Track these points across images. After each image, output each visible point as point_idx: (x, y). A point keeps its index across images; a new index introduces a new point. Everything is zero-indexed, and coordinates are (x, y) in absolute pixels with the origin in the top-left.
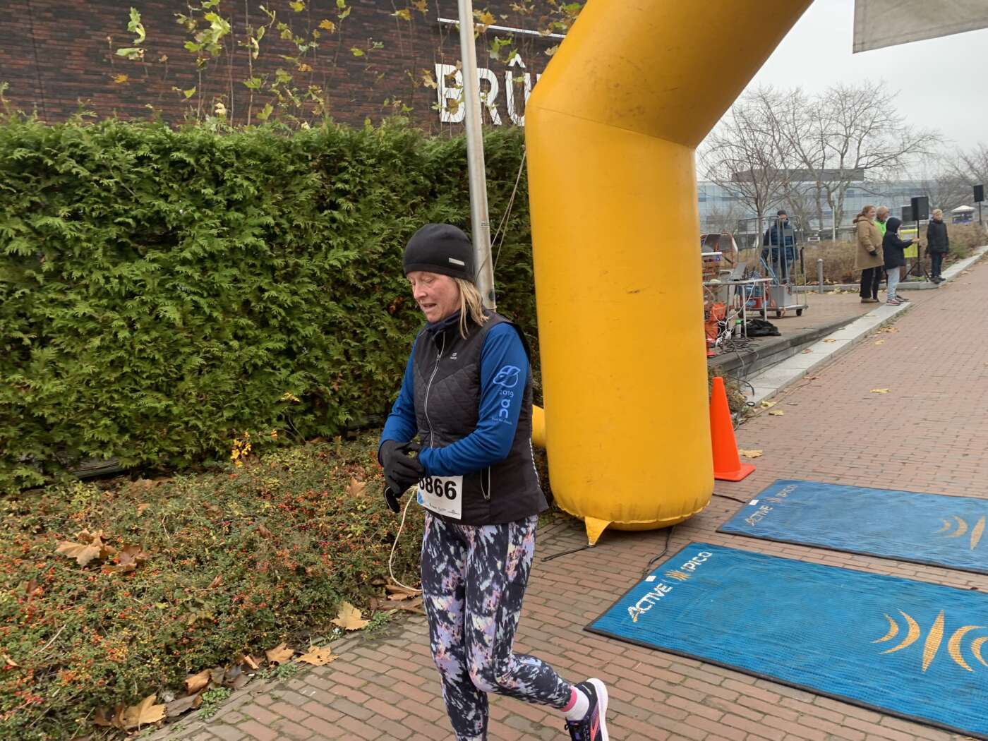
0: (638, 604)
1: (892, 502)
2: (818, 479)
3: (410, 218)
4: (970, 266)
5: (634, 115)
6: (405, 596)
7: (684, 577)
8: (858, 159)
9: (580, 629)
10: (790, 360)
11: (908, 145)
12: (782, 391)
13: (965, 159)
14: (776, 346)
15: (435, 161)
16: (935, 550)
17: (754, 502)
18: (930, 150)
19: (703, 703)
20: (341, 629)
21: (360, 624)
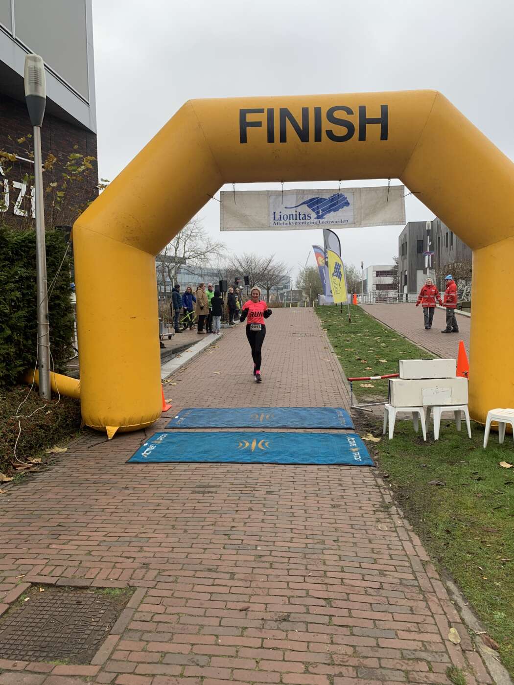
0: (145, 452)
1: (232, 411)
2: (200, 407)
5: (134, 240)
6: (26, 467)
7: (159, 442)
9: (124, 463)
10: (172, 360)
12: (172, 375)
15: (15, 244)
16: (250, 423)
17: (177, 417)
19: (184, 471)
21: (9, 479)
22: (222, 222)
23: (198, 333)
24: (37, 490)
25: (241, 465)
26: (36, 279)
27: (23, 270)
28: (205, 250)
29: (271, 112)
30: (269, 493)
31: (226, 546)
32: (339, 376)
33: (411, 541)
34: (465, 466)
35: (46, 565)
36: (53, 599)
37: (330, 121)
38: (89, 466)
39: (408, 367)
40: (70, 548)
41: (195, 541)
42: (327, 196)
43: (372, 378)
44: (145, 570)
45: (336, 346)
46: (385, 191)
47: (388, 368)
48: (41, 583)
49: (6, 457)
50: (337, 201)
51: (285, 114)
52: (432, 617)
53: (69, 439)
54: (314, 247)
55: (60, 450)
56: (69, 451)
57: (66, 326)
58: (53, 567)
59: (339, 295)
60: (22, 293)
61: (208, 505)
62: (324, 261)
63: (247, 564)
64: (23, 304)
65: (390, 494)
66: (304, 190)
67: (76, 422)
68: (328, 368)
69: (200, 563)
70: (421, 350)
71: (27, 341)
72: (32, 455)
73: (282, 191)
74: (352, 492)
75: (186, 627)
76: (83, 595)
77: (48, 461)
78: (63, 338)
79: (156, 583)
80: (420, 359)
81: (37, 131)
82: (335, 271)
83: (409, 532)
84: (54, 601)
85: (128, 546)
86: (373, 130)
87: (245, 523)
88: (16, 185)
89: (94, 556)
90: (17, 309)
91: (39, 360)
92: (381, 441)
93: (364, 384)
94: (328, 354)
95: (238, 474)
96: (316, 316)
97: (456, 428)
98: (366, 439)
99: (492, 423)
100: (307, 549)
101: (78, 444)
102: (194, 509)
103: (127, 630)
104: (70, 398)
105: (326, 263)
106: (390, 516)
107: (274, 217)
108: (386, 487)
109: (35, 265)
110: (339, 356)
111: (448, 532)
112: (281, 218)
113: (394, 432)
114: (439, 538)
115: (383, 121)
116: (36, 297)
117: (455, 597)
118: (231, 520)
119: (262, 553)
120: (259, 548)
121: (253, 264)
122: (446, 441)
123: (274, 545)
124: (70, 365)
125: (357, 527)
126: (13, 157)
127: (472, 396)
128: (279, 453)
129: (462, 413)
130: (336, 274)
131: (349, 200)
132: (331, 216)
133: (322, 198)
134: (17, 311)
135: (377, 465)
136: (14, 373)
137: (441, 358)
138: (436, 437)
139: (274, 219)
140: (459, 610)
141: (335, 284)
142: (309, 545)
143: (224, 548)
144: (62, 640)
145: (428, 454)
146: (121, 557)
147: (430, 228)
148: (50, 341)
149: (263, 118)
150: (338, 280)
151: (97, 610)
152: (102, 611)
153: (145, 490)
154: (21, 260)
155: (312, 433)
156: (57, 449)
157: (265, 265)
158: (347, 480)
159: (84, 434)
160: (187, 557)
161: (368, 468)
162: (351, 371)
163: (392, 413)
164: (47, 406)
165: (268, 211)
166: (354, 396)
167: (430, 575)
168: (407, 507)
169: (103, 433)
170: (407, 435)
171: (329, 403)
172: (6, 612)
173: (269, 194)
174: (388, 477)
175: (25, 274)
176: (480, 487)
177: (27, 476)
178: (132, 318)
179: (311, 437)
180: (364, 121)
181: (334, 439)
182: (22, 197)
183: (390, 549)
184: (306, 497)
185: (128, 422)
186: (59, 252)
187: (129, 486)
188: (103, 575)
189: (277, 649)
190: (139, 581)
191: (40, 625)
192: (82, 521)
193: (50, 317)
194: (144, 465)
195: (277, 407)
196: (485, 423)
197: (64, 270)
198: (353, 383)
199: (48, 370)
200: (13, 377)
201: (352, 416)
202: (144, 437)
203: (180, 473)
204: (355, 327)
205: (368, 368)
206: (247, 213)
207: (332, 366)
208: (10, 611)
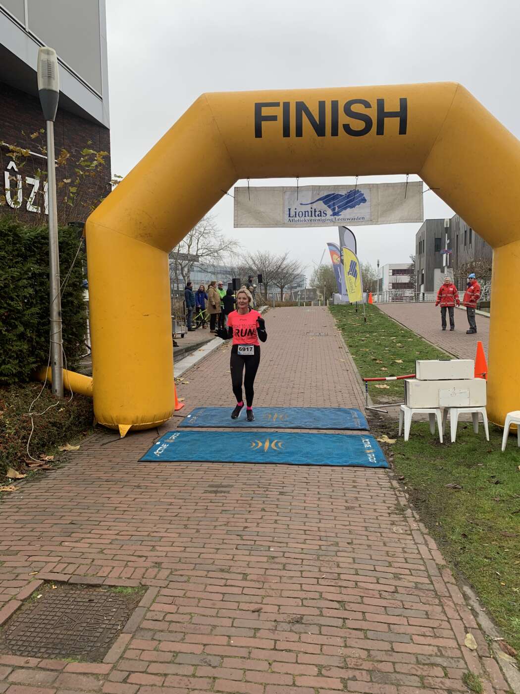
0: (157, 451)
2: (213, 406)
3: (16, 269)
5: (147, 237)
6: (39, 464)
7: (172, 441)
8: (198, 250)
9: (136, 462)
10: (185, 359)
11: (223, 246)
15: (28, 240)
16: (263, 423)
17: (189, 416)
18: (234, 250)
19: (197, 471)
20: (12, 479)
21: (22, 476)
22: (236, 218)
23: (211, 332)
24: (49, 487)
25: (254, 465)
26: (48, 276)
27: (36, 266)
28: (217, 248)
29: (286, 106)
30: (283, 493)
31: (239, 547)
32: (354, 376)
33: (427, 545)
34: (483, 469)
35: (59, 562)
36: (65, 596)
37: (347, 115)
38: (101, 464)
39: (425, 368)
40: (82, 546)
41: (208, 541)
42: (343, 193)
43: (387, 378)
44: (157, 569)
45: (351, 346)
46: (403, 187)
47: (405, 369)
48: (54, 581)
49: (19, 454)
50: (353, 198)
51: (301, 107)
52: (449, 622)
53: (82, 437)
54: (329, 244)
55: (73, 448)
56: (82, 449)
57: (79, 323)
58: (66, 565)
59: (354, 293)
60: (35, 289)
61: (221, 504)
62: (339, 259)
63: (260, 565)
64: (36, 300)
65: (405, 496)
66: (320, 186)
67: (89, 419)
68: (343, 368)
69: (213, 563)
70: (438, 350)
71: (40, 338)
72: (45, 453)
73: (298, 187)
74: (366, 494)
75: (198, 627)
76: (95, 593)
77: (61, 458)
78: (76, 335)
79: (167, 582)
80: (437, 359)
81: (50, 125)
82: (351, 270)
83: (425, 536)
84: (66, 599)
85: (141, 545)
86: (391, 124)
87: (258, 524)
88: (29, 180)
89: (106, 554)
90: (30, 305)
91: (52, 357)
92: (397, 443)
93: (379, 384)
94: (343, 354)
95: (251, 474)
96: (331, 315)
97: (473, 431)
98: (382, 440)
99: (511, 425)
100: (320, 551)
101: (90, 443)
102: (207, 509)
103: (139, 629)
104: (83, 396)
106: (405, 519)
107: (289, 214)
108: (401, 489)
109: (48, 261)
110: (353, 356)
111: (465, 536)
112: (296, 215)
113: (410, 434)
114: (456, 542)
115: (402, 114)
116: (49, 294)
117: (471, 602)
118: (244, 520)
119: (275, 554)
120: (271, 549)
121: (267, 262)
122: (463, 444)
123: (287, 547)
124: (83, 363)
125: (372, 529)
126: (26, 153)
127: (490, 398)
128: (292, 454)
129: (479, 416)
130: (351, 272)
131: (366, 196)
132: (347, 213)
133: (338, 195)
134: (30, 308)
135: (392, 467)
136: (27, 370)
137: (459, 359)
138: (453, 439)
139: (289, 216)
140: (476, 615)
141: (351, 283)
142: (322, 547)
143: (237, 548)
144: (75, 638)
145: (445, 456)
146: (133, 555)
147: (448, 226)
148: (63, 339)
149: (278, 112)
150: (353, 279)
151: (109, 608)
152: (114, 610)
153: (157, 489)
154: (34, 256)
155: (326, 434)
156: (69, 447)
157: (279, 263)
158: (362, 482)
159: (95, 432)
160: (199, 557)
161: (383, 470)
163: (408, 414)
164: (60, 403)
165: (284, 207)
166: (369, 397)
167: (446, 580)
168: (423, 510)
169: (115, 431)
170: (423, 437)
171: (343, 403)
172: (19, 608)
173: (284, 190)
174: (403, 479)
175: (39, 270)
176: (498, 491)
177: (40, 473)
178: (145, 315)
179: (325, 438)
180: (382, 114)
181: (349, 440)
182: (35, 192)
183: (405, 552)
184: (319, 498)
185: (141, 420)
186: (71, 248)
187: (141, 484)
188: (115, 574)
189: (290, 651)
190: (150, 580)
191: (52, 622)
192: (95, 519)
193: (63, 314)
194: (157, 464)
195: (291, 407)
196: (504, 425)
197: (77, 267)
198: (368, 383)
199: (61, 367)
200: (26, 375)
201: (367, 417)
202: (156, 435)
203: (193, 472)
204: (371, 327)
205: (383, 369)
206: (262, 210)
207: (347, 366)
208: (23, 608)
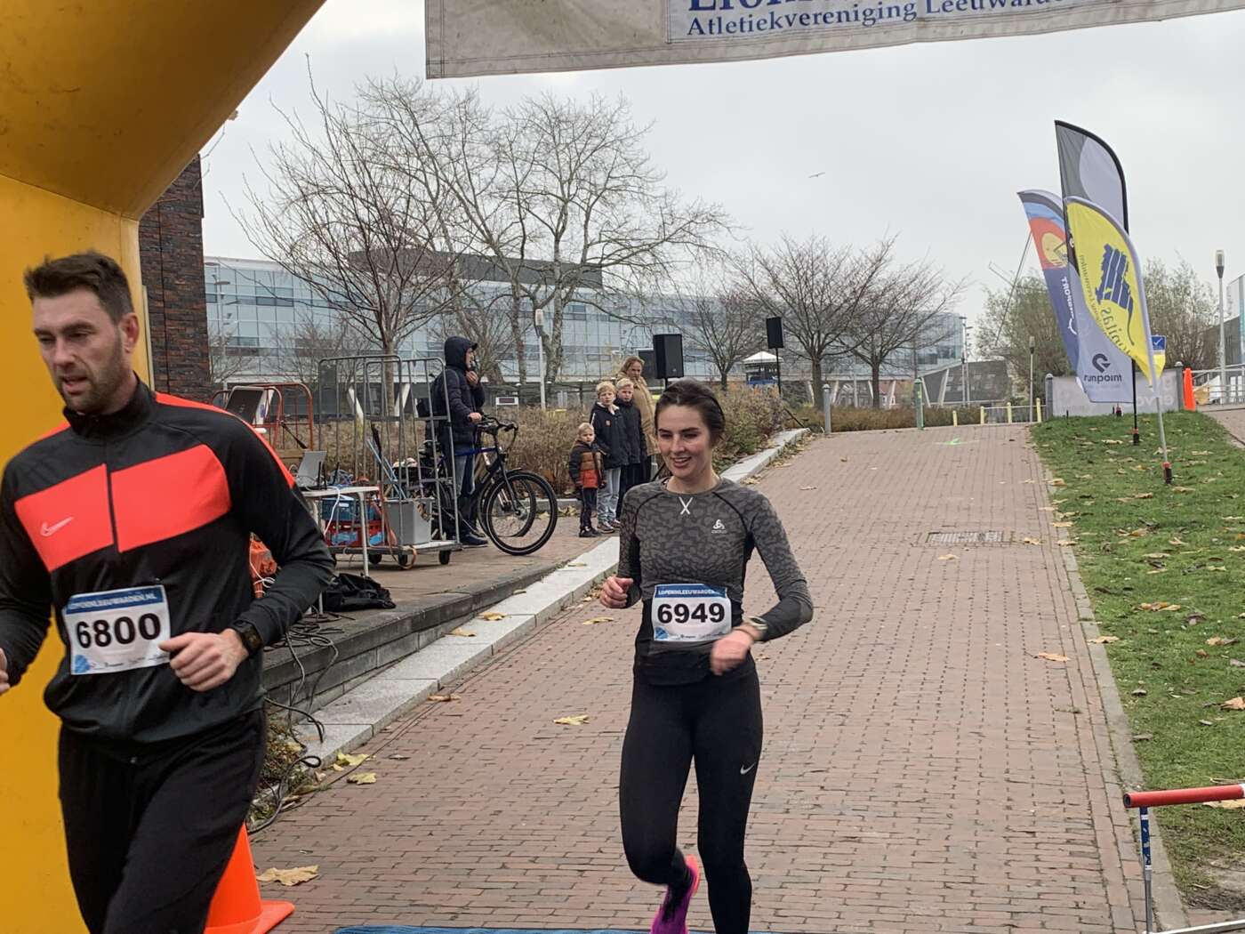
4: (760, 469)
8: (587, 247)
10: (409, 658)
11: (672, 229)
12: (383, 731)
13: (764, 264)
14: (382, 629)
28: (654, 235)
32: (1103, 741)
45: (1104, 590)
54: (1027, 198)
62: (1064, 250)
68: (1057, 701)
82: (1106, 282)
94: (1064, 626)
96: (1038, 459)
105: (1072, 256)
110: (1109, 639)
130: (1110, 291)
139: (695, 6)
162: (1156, 718)
